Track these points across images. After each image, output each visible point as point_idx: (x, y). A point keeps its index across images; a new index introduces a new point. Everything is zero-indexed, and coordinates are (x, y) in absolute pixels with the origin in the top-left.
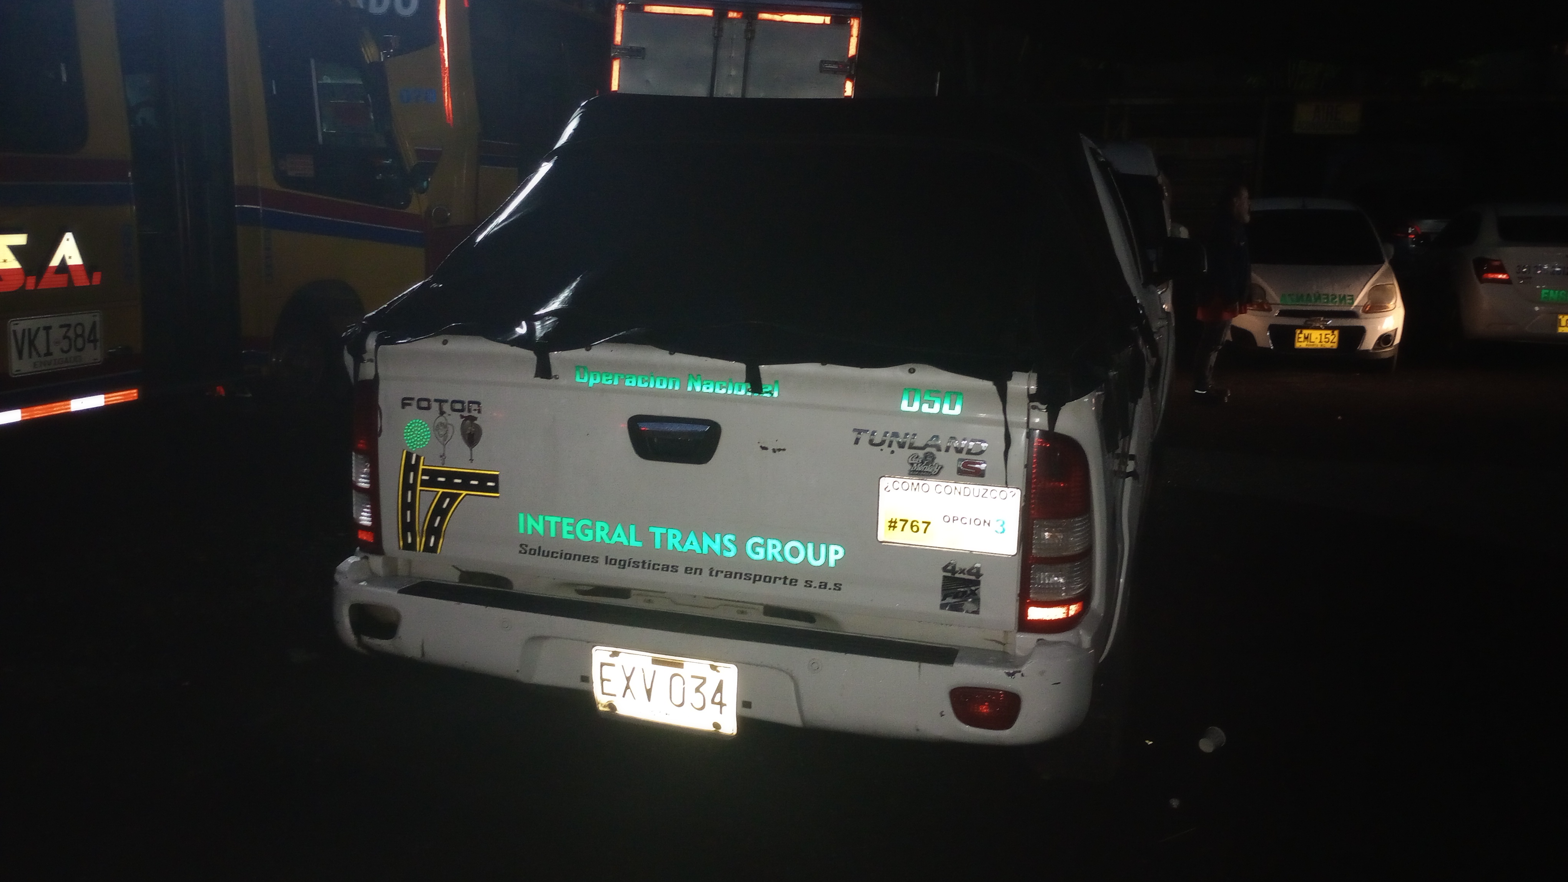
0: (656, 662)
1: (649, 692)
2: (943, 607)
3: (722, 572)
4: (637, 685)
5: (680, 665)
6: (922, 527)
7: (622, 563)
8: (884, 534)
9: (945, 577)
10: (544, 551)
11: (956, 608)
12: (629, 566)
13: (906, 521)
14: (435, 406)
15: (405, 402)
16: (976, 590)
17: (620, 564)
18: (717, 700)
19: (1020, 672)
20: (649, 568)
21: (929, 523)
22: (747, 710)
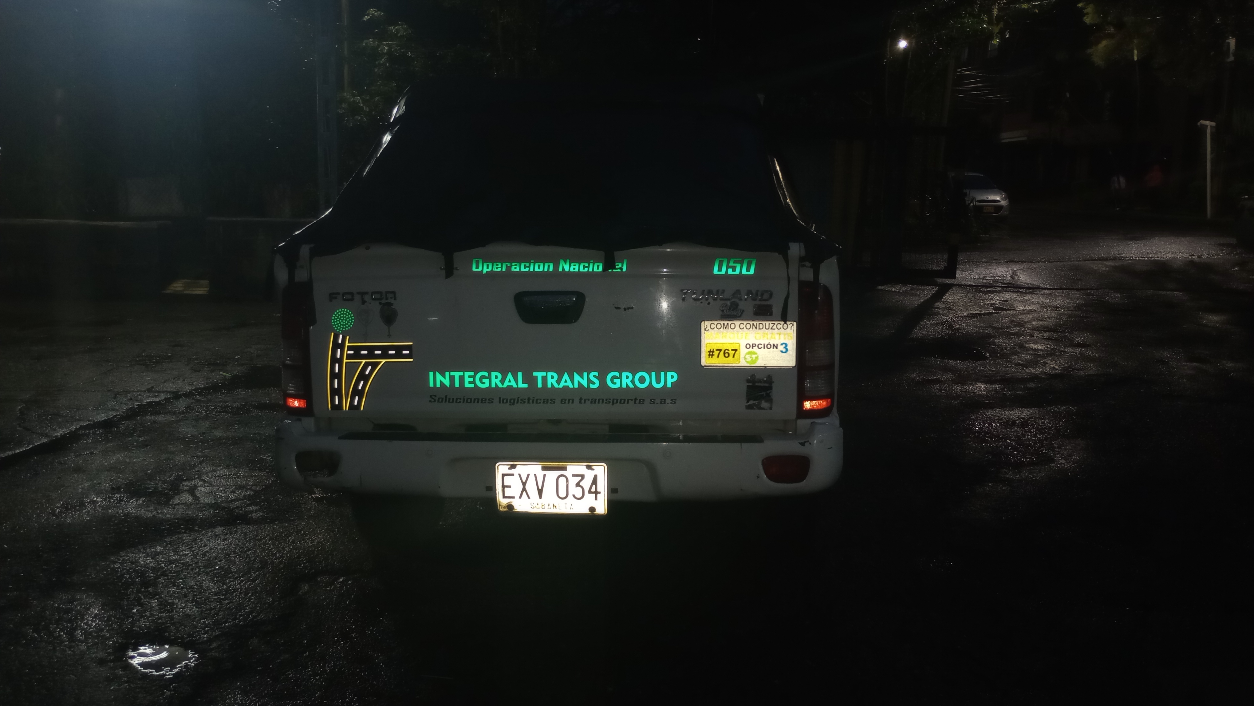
0: (544, 468)
1: (540, 492)
2: (749, 407)
3: (589, 400)
4: (531, 487)
5: (564, 469)
6: (732, 353)
8: (705, 361)
9: (748, 386)
10: (449, 399)
11: (756, 407)
13: (720, 350)
15: (332, 296)
16: (770, 392)
17: (510, 402)
18: (593, 490)
19: (808, 441)
20: (533, 402)
21: (736, 350)
22: (615, 495)
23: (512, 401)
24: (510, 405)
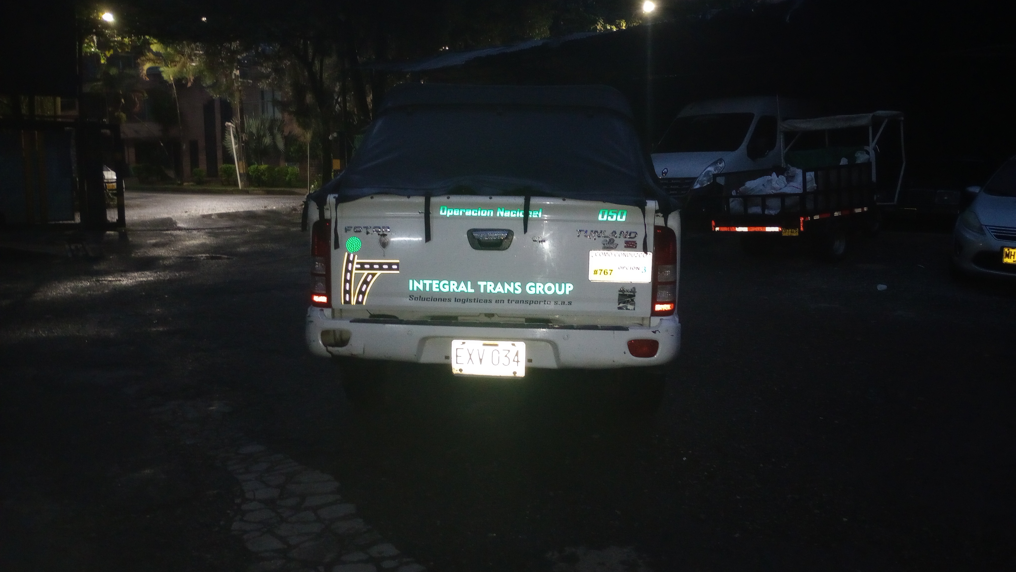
0: (484, 345)
1: (481, 360)
3: (514, 301)
4: (475, 358)
5: (496, 345)
6: (609, 272)
7: (464, 301)
8: (592, 277)
9: (619, 294)
10: (422, 298)
12: (467, 301)
13: (602, 270)
14: (364, 231)
15: (346, 230)
17: (462, 301)
18: (516, 360)
19: (657, 331)
20: (477, 302)
21: (612, 271)
22: (531, 363)
24: (462, 303)
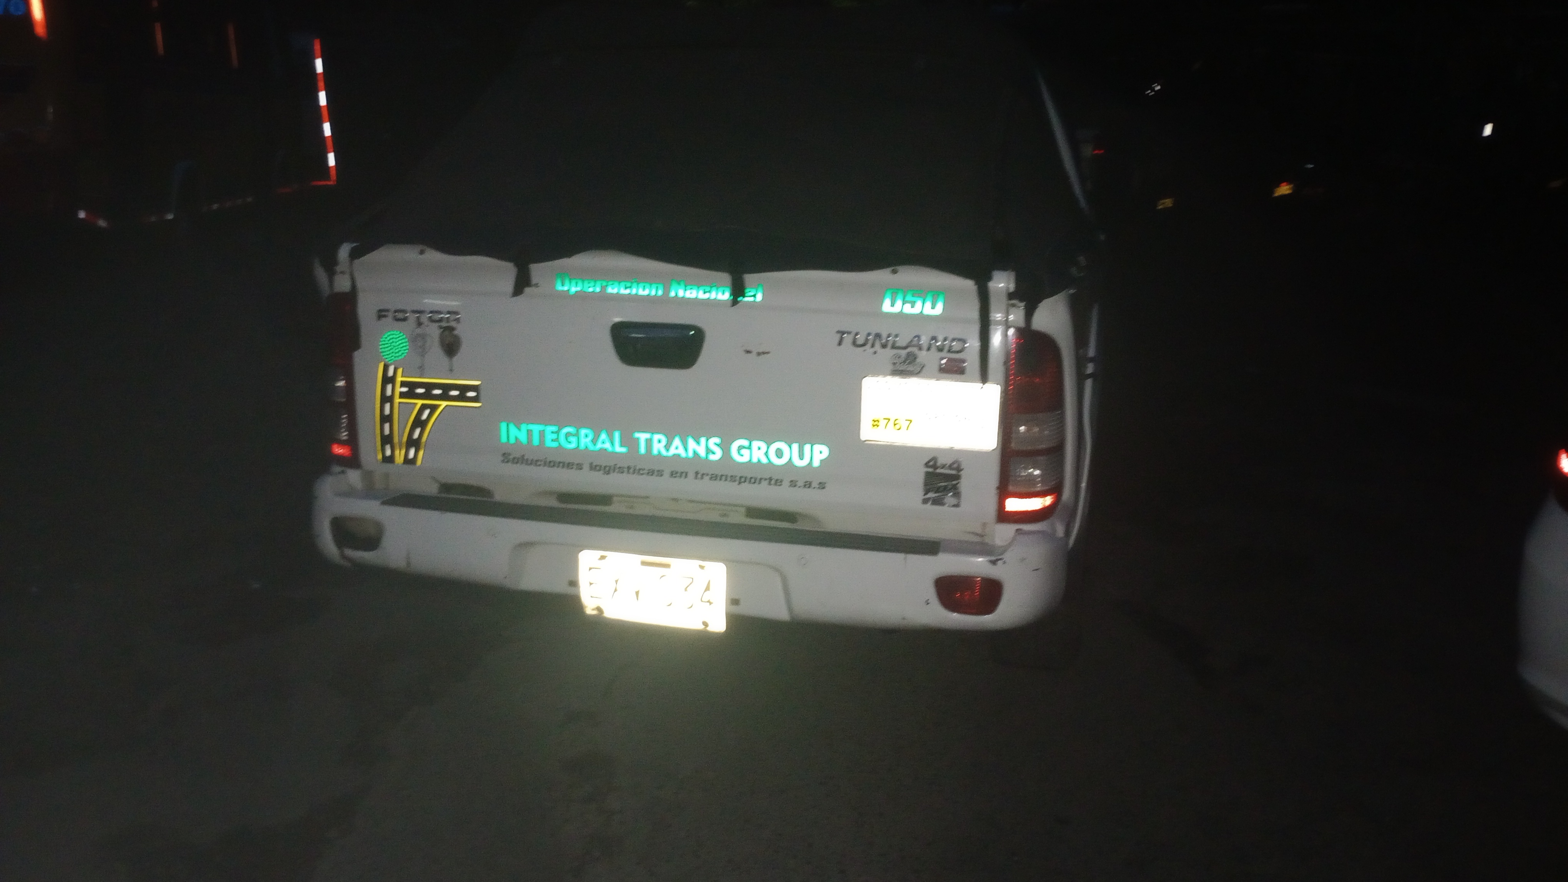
0: (644, 563)
1: (637, 594)
2: (925, 501)
3: (708, 475)
4: (626, 587)
5: (667, 566)
6: (905, 424)
8: (867, 433)
9: (927, 472)
10: (527, 460)
11: (938, 502)
12: (614, 471)
13: (889, 419)
15: (381, 314)
16: (957, 484)
17: (604, 470)
18: (706, 598)
19: (1000, 559)
20: (634, 473)
21: (911, 421)
22: (737, 607)
23: (607, 468)
24: (604, 474)
